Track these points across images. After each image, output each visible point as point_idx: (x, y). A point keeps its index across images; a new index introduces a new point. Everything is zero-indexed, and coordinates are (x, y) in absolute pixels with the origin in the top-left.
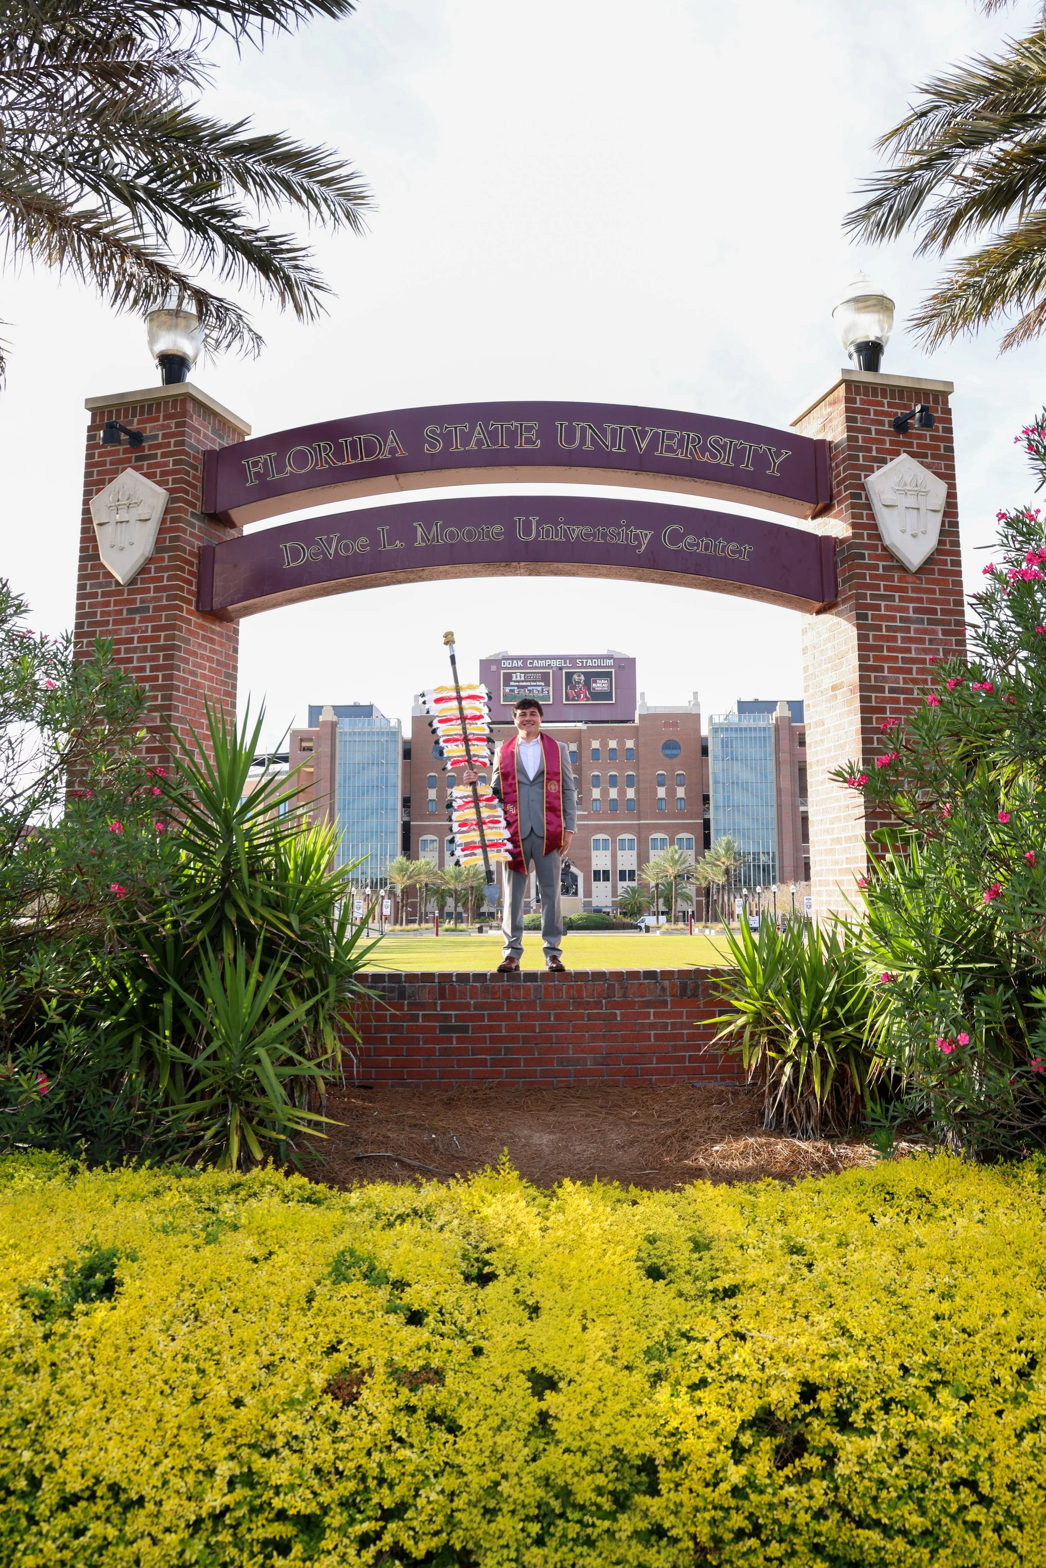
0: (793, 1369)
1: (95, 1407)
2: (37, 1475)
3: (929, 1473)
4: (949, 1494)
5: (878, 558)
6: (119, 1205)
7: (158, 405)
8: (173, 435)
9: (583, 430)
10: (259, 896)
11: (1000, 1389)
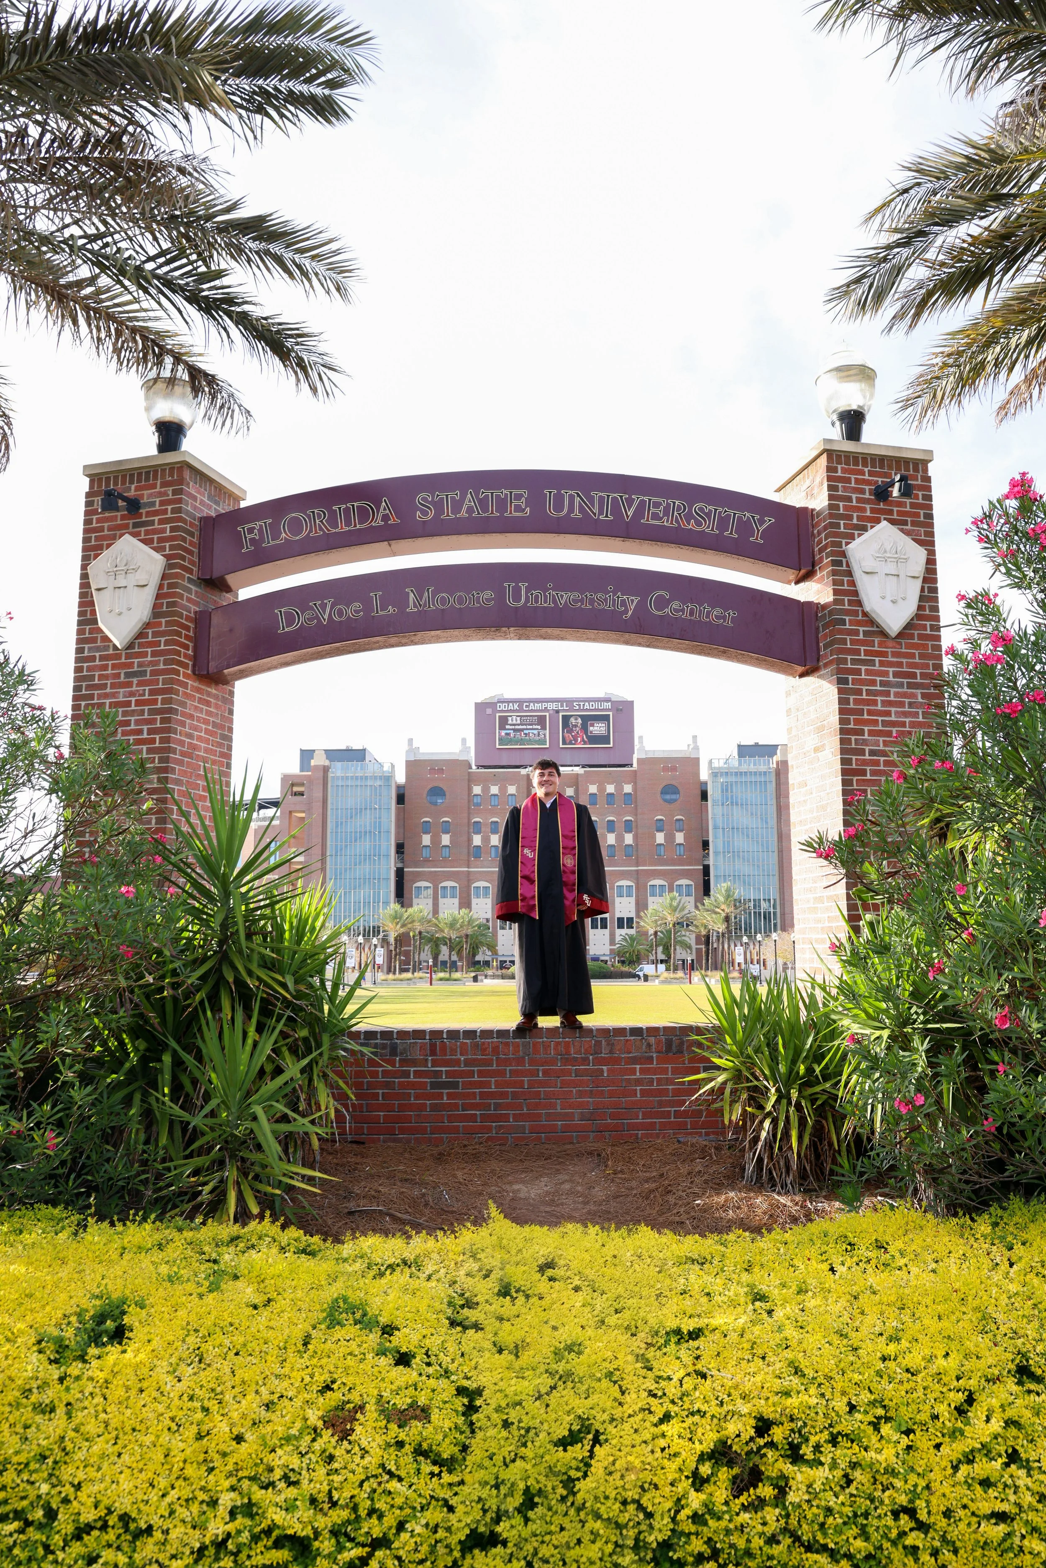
0: (749, 1405)
1: (107, 1443)
2: (54, 1506)
3: (872, 1501)
4: (889, 1521)
5: (859, 623)
6: (126, 1256)
7: (156, 472)
8: (169, 502)
9: (571, 498)
10: (255, 957)
11: (939, 1424)
